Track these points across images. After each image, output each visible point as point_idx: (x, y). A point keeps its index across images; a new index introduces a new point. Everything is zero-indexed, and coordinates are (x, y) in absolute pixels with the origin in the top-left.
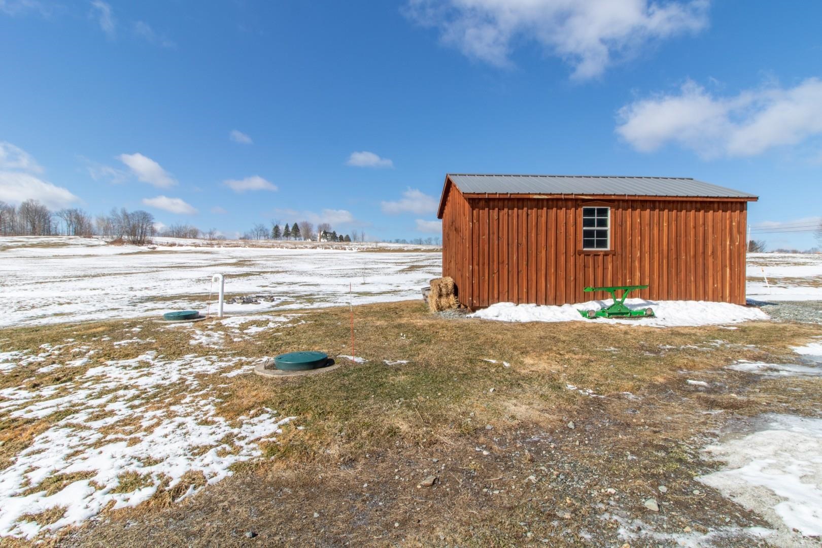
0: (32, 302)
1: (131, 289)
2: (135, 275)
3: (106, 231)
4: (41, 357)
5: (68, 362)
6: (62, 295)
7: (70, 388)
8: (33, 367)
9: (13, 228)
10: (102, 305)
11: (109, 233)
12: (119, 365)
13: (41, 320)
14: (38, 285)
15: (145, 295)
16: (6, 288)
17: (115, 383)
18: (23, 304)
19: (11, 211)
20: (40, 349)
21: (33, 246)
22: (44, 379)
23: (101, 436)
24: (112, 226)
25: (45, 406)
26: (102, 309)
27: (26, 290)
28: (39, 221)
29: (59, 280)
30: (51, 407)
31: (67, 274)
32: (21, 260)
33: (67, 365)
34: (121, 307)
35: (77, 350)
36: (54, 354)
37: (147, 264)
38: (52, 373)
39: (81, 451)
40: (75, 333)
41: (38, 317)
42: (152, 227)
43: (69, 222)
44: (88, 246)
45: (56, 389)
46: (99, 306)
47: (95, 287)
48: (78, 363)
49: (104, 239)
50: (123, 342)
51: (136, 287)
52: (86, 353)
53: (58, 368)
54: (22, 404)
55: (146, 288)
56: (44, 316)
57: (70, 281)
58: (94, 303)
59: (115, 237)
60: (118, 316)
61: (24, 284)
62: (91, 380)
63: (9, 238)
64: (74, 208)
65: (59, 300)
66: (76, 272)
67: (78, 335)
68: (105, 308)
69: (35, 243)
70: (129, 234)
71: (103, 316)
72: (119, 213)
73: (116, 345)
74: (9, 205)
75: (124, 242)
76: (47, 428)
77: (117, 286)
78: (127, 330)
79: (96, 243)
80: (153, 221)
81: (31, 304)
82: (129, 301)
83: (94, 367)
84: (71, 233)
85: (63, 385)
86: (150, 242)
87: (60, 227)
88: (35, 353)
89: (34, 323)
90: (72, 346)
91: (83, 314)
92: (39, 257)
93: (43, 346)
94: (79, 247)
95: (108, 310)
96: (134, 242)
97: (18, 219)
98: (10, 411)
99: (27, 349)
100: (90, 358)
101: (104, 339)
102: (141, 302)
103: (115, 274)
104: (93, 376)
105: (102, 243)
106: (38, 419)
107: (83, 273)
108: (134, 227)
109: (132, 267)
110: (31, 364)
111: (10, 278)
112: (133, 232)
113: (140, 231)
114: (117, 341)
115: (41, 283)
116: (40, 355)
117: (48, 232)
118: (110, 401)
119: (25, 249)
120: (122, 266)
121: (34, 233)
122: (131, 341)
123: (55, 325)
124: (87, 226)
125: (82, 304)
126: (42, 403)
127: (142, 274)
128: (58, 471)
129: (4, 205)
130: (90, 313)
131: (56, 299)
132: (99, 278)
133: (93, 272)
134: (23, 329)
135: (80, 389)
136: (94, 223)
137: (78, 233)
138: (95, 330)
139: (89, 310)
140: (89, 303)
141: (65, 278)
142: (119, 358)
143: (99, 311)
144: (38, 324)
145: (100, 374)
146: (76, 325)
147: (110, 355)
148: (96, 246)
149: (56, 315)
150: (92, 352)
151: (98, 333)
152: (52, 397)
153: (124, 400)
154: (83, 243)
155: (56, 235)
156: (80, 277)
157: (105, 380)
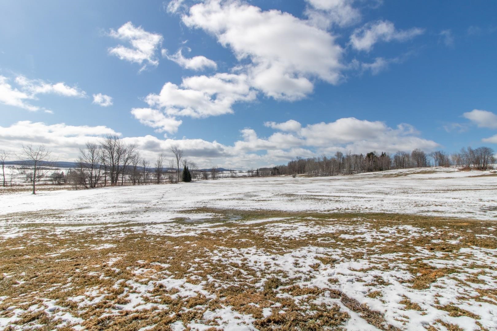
0: (422, 203)
1: (481, 200)
2: (482, 190)
3: (459, 163)
4: (432, 234)
5: (447, 240)
6: (436, 200)
7: (452, 256)
8: (429, 239)
9: (409, 164)
10: (461, 209)
11: (460, 164)
12: (482, 251)
13: (427, 213)
14: (423, 194)
15: (493, 205)
16: (409, 195)
17: (482, 263)
18: (418, 203)
19: (407, 156)
20: (431, 229)
21: (418, 173)
22: (436, 247)
23: (479, 295)
24: (462, 159)
25: (439, 262)
26: (461, 211)
27: (418, 196)
28: (421, 160)
29: (433, 192)
30: (442, 264)
31: (437, 188)
32: (414, 181)
33: (447, 242)
34: (475, 212)
35: (452, 234)
36: (438, 234)
37: (490, 183)
38: (439, 244)
39: (466, 298)
40: (449, 224)
41: (425, 212)
42: (492, 157)
43: (436, 159)
44: (448, 172)
45: (443, 254)
46: (459, 209)
47: (456, 197)
48: (454, 242)
49: (457, 168)
50: (482, 236)
51: (485, 199)
52: (457, 237)
53: (442, 243)
54: (427, 257)
55: (492, 201)
56: (428, 211)
57: (440, 192)
58: (456, 207)
59: (465, 165)
60: (474, 217)
61: (416, 193)
62: (464, 255)
63: (407, 170)
64: (439, 151)
65: (435, 203)
66: (442, 188)
67: (451, 225)
68: (463, 211)
69: (419, 171)
70: (474, 163)
71: (463, 216)
72: (467, 150)
73: (477, 236)
74: (407, 153)
75: (472, 169)
76: (443, 276)
77: (470, 197)
78: (484, 228)
79: (453, 170)
80: (493, 153)
81: (421, 204)
82: (480, 208)
83: (465, 247)
84: (437, 165)
85: (447, 253)
86: (491, 168)
87: (431, 162)
88: (429, 230)
89: (424, 214)
90: (448, 231)
91: (450, 213)
92: (421, 179)
93: (432, 228)
94: (442, 173)
95: (466, 212)
96: (479, 169)
97: (411, 159)
98: (422, 259)
99: (424, 228)
100: (461, 241)
101: (468, 231)
102: (490, 210)
103: (467, 190)
104: (464, 253)
105: (456, 170)
106: (437, 269)
107: (446, 188)
108: (478, 158)
109: (479, 185)
110: (427, 236)
111: (410, 190)
112: (477, 161)
113: (483, 161)
114: (477, 234)
115: (425, 193)
116: (431, 232)
117: (425, 165)
118: (481, 273)
119: (415, 175)
120: (471, 184)
121: (418, 166)
122: (489, 236)
123: (435, 217)
124: (446, 160)
125: (448, 207)
126: (436, 260)
127: (488, 190)
128: (454, 304)
129: (404, 154)
130: (454, 213)
131: (433, 202)
132: (457, 191)
133: (453, 188)
134: (419, 217)
135: (458, 259)
136: (450, 158)
137: (441, 165)
138: (461, 224)
139: (453, 211)
140: (453, 207)
141: (436, 191)
142: (481, 246)
143: (460, 212)
144: (426, 215)
145: (469, 253)
146: (447, 219)
147: (474, 242)
148: (452, 172)
149: (434, 211)
150: (461, 238)
151: (463, 226)
152: (442, 258)
153: (491, 276)
154: (444, 170)
155: (429, 166)
156: (445, 190)
157: (474, 258)
